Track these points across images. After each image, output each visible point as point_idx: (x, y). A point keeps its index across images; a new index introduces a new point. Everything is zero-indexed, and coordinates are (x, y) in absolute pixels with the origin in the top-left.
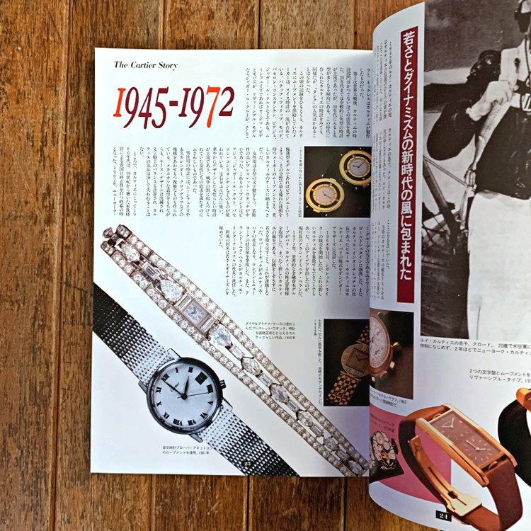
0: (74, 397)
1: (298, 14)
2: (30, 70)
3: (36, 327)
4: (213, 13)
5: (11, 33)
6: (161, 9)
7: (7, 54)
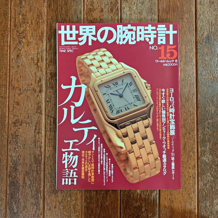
0: (51, 160)
1: (136, 9)
2: (32, 33)
3: (36, 133)
4: (103, 9)
5: (25, 19)
6: (82, 9)
7: (24, 28)
